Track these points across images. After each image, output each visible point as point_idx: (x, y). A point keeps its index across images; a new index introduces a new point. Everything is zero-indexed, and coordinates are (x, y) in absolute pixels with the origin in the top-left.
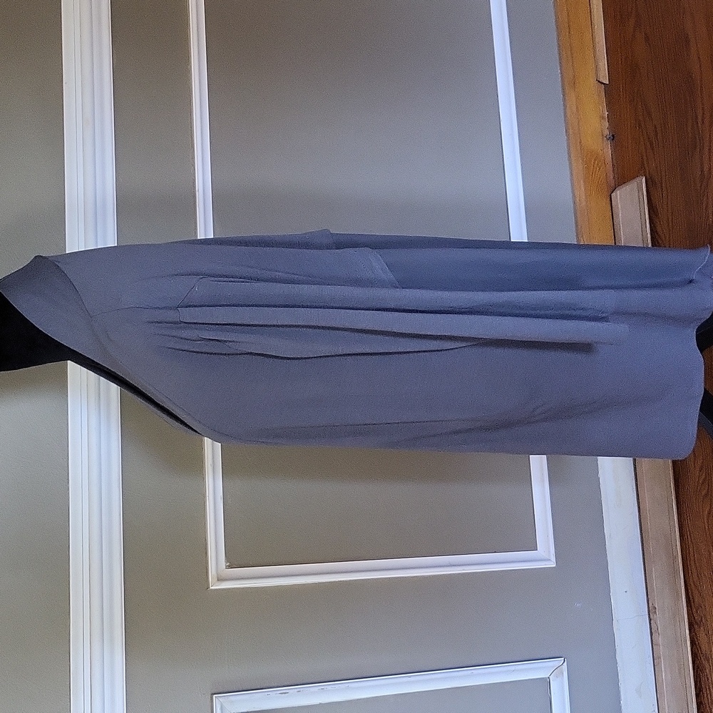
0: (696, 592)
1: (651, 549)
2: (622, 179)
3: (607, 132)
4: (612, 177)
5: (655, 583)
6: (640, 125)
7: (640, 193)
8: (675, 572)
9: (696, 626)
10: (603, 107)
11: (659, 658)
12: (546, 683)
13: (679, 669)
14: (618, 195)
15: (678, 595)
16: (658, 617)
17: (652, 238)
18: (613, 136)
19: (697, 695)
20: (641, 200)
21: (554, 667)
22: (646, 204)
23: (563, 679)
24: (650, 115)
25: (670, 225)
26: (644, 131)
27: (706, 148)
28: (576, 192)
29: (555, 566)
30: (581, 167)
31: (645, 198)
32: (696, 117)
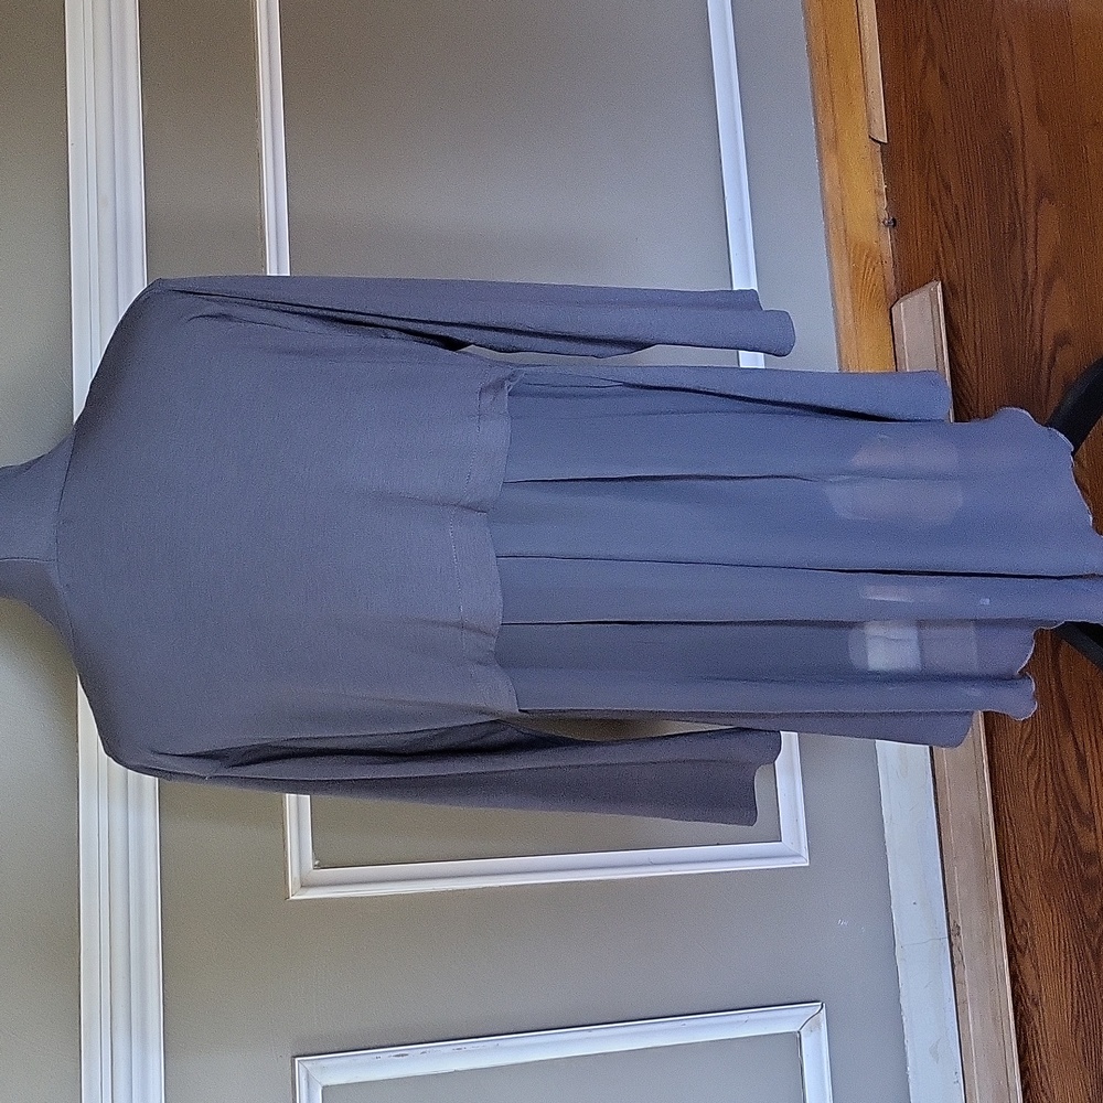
0: (1019, 906)
1: (952, 835)
2: (907, 285)
3: (884, 215)
4: (892, 282)
5: (959, 890)
6: (933, 204)
7: (935, 306)
8: (987, 872)
9: (1018, 954)
10: (879, 177)
11: (965, 1002)
13: (994, 1019)
14: (901, 308)
15: (992, 906)
16: (963, 940)
18: (894, 220)
19: (1021, 1059)
20: (936, 315)
21: (806, 1015)
22: (942, 321)
23: (819, 1034)
24: (948, 188)
25: (979, 353)
26: (940, 213)
27: (1031, 240)
28: (840, 305)
29: (808, 864)
30: (846, 268)
31: (942, 313)
32: (1016, 193)
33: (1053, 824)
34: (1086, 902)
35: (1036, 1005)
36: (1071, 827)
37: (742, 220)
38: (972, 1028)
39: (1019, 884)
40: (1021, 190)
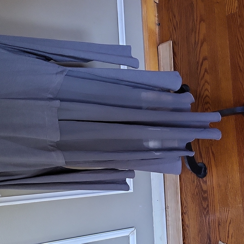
0: (184, 202)
1: (167, 183)
2: (162, 41)
3: (157, 22)
4: (158, 40)
5: (169, 198)
6: (170, 20)
7: (170, 47)
8: (177, 193)
9: (184, 214)
10: (156, 12)
11: (169, 225)
12: (128, 237)
13: (177, 230)
14: (160, 47)
15: (178, 202)
16: (169, 210)
17: (174, 65)
18: (159, 24)
19: (183, 240)
20: (170, 49)
21: (131, 231)
22: (172, 51)
23: (134, 236)
24: (175, 17)
25: (181, 60)
26: (172, 23)
27: (197, 32)
28: (145, 45)
29: (133, 192)
30: (147, 36)
31: (172, 49)
32: (194, 19)
33: (195, 182)
34: (203, 203)
35: (188, 228)
36: (200, 183)
37: (122, 20)
38: (170, 232)
39: (185, 196)
40: (195, 18)
